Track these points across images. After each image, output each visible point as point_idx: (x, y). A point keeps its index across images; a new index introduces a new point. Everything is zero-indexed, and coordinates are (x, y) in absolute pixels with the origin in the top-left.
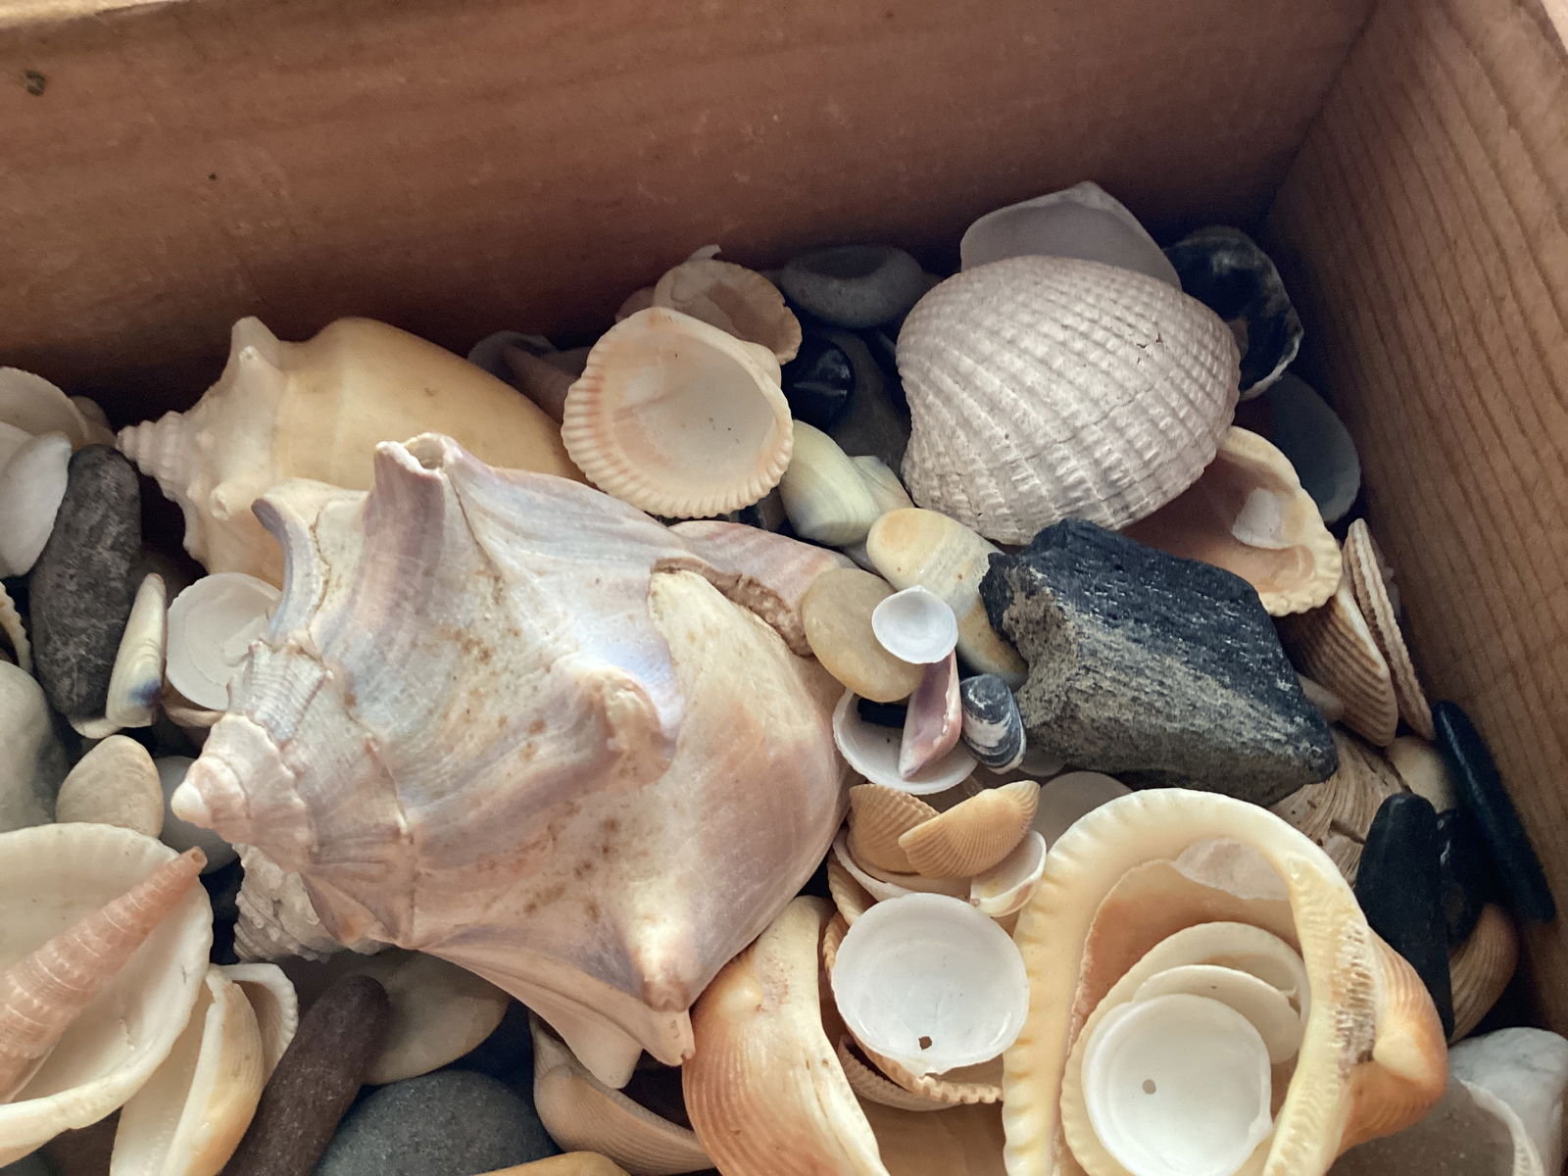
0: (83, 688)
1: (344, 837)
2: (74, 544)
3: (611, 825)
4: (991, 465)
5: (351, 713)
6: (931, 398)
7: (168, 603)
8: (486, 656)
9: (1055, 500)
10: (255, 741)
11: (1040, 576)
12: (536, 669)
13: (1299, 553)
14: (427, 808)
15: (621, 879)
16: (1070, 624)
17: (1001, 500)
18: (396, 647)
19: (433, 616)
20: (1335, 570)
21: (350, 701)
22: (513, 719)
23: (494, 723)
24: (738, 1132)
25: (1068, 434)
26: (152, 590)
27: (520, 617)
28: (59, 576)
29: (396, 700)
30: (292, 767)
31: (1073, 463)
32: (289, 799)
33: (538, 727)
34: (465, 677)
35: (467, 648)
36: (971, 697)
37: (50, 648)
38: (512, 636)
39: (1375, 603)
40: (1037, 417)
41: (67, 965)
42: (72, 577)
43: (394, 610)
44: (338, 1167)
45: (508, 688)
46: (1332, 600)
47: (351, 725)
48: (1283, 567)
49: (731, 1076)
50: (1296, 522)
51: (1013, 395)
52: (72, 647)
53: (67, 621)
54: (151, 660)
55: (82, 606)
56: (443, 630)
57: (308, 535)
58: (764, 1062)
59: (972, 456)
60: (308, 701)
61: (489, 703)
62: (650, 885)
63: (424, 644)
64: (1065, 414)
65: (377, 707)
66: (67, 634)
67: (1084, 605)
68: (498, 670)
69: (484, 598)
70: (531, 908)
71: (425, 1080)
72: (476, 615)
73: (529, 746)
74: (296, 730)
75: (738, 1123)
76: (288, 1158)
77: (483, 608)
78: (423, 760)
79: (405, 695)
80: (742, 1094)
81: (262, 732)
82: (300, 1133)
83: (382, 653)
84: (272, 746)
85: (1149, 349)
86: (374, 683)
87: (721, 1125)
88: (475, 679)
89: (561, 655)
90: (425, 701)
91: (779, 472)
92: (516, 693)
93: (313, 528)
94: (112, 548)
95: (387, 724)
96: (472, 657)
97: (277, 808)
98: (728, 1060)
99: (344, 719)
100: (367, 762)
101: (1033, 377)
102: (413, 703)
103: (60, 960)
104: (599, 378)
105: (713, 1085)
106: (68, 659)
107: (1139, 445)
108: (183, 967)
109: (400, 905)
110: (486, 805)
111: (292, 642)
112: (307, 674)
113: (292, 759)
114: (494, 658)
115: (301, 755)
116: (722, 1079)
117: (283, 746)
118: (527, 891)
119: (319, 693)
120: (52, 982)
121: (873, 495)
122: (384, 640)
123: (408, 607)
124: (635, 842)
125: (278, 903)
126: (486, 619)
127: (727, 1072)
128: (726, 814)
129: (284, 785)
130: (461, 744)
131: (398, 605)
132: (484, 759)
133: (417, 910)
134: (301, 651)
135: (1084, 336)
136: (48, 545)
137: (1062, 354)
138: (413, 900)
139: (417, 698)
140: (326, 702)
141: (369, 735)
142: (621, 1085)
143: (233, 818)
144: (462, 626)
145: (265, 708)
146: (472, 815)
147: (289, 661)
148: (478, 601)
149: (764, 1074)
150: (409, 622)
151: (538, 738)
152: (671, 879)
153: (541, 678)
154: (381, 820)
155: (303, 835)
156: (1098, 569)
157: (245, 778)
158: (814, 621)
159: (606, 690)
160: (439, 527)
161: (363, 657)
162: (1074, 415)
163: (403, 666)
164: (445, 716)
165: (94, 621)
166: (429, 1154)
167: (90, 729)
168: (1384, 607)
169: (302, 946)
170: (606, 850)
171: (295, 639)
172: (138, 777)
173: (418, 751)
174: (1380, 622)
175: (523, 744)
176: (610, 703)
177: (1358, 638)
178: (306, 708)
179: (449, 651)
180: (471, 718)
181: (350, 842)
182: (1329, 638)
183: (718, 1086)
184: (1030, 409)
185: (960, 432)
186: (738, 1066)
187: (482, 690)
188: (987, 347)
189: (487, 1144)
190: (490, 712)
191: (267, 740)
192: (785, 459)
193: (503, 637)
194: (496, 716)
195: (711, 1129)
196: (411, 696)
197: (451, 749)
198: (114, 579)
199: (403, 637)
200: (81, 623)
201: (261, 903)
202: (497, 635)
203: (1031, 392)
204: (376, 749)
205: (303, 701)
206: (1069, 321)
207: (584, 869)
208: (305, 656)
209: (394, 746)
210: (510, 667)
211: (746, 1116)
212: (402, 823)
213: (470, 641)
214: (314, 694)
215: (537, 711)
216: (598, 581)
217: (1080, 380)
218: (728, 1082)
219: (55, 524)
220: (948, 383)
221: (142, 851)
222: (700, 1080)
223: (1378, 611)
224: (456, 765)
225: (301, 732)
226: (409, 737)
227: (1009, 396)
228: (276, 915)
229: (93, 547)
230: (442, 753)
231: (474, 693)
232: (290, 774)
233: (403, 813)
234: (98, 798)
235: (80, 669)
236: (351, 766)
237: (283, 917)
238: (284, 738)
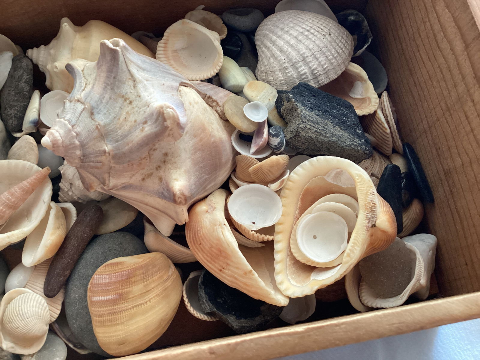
0: (16, 123)
1: (90, 154)
2: (14, 81)
3: (166, 154)
4: (280, 68)
5: (93, 118)
6: (264, 49)
7: (41, 98)
8: (131, 103)
9: (298, 78)
10: (65, 125)
11: (291, 96)
12: (145, 106)
13: (367, 99)
14: (114, 145)
15: (168, 170)
16: (299, 109)
17: (283, 78)
18: (105, 99)
19: (116, 90)
20: (377, 103)
21: (92, 114)
22: (138, 121)
23: (133, 122)
24: (200, 244)
25: (302, 59)
26: (36, 95)
27: (141, 92)
28: (9, 90)
29: (105, 114)
30: (75, 132)
31: (303, 67)
32: (75, 141)
33: (145, 122)
34: (125, 108)
35: (125, 100)
36: (271, 131)
37: (6, 111)
38: (138, 97)
39: (387, 112)
40: (294, 54)
41: (10, 198)
42: (13, 91)
43: (105, 89)
44: (87, 255)
45: (137, 112)
46: (375, 112)
47: (93, 121)
48: (363, 103)
49: (199, 229)
50: (367, 90)
51: (287, 47)
52: (13, 111)
53: (11, 103)
54: (35, 113)
55: (16, 99)
56: (118, 95)
57: (81, 72)
58: (208, 225)
59: (275, 65)
60: (80, 114)
61: (131, 116)
62: (177, 171)
63: (113, 98)
64: (301, 53)
65: (100, 115)
66: (11, 107)
67: (303, 104)
68: (134, 107)
69: (131, 86)
70: (143, 179)
71: (113, 233)
72: (129, 91)
73: (143, 128)
74: (77, 122)
75: (200, 241)
76: (73, 252)
77: (130, 89)
78: (113, 131)
79: (108, 113)
80: (201, 233)
81: (67, 123)
82: (76, 245)
83: (101, 101)
84: (70, 126)
85: (327, 36)
86: (99, 109)
87: (195, 242)
88: (128, 109)
89: (152, 103)
90: (113, 115)
91: (219, 68)
92: (139, 113)
93: (83, 71)
94: (25, 82)
95: (103, 120)
96: (127, 103)
97: (70, 144)
98: (198, 225)
99: (90, 119)
100: (97, 131)
101: (293, 42)
102: (110, 115)
103: (8, 196)
104: (167, 40)
105: (194, 231)
106: (11, 114)
107: (322, 63)
108: (44, 200)
109: (106, 176)
110: (130, 145)
111: (76, 98)
112: (80, 107)
113: (76, 130)
114: (133, 103)
115: (78, 129)
116: (196, 229)
117: (73, 126)
118: (142, 174)
119: (83, 112)
120: (6, 202)
122: (101, 98)
123: (109, 87)
124: (173, 159)
125: (71, 184)
126: (131, 92)
127: (198, 228)
128: (198, 155)
129: (73, 137)
130: (123, 127)
131: (106, 87)
132: (130, 132)
133: (111, 178)
134: (78, 101)
135: (308, 31)
136: (6, 83)
137: (301, 36)
138: (110, 175)
139: (111, 114)
140: (85, 114)
141: (97, 123)
142: (169, 235)
143: (58, 147)
144: (124, 94)
145: (68, 117)
146: (127, 148)
147: (75, 104)
148: (129, 87)
149: (208, 228)
150: (109, 92)
151: (145, 125)
152: (183, 170)
153: (146, 109)
154: (101, 149)
155: (78, 153)
156: (308, 96)
157: (62, 135)
158: (227, 108)
159: (164, 108)
160: (118, 64)
161: (96, 102)
162: (304, 53)
163: (107, 105)
164: (119, 119)
165: (19, 103)
166: (114, 252)
167: (17, 135)
168: (390, 114)
169: (78, 197)
170: (164, 162)
171: (77, 97)
172: (31, 146)
173: (111, 128)
174: (389, 118)
175: (141, 128)
176: (165, 112)
177: (382, 122)
178: (79, 116)
179: (120, 101)
180: (127, 120)
181: (92, 156)
182: (374, 123)
183: (195, 231)
184: (292, 51)
185: (271, 58)
186: (201, 226)
187: (130, 112)
188: (280, 33)
189: (130, 250)
190: (132, 118)
191: (68, 125)
192: (221, 64)
193: (136, 98)
194: (134, 119)
195: (193, 244)
196: (109, 113)
197: (120, 129)
198: (25, 91)
199: (107, 96)
200: (15, 104)
201: (66, 184)
202: (134, 97)
203: (292, 46)
204: (99, 127)
205: (78, 114)
206: (304, 26)
207: (158, 168)
208: (79, 102)
209: (104, 126)
210: (138, 106)
211: (202, 239)
212: (107, 149)
213: (126, 98)
214: (82, 112)
215: (145, 118)
216: (163, 84)
217: (306, 43)
218: (198, 230)
219: (8, 76)
220: (269, 44)
221: (32, 168)
222: (190, 230)
223: (388, 115)
224: (122, 133)
225: (78, 123)
226: (109, 124)
227: (286, 47)
228: (71, 188)
229: (19, 82)
230: (118, 129)
231: (127, 113)
232: (75, 134)
233: (107, 146)
234: (20, 154)
235: (15, 117)
236: (92, 133)
237: (73, 188)
238: (73, 124)
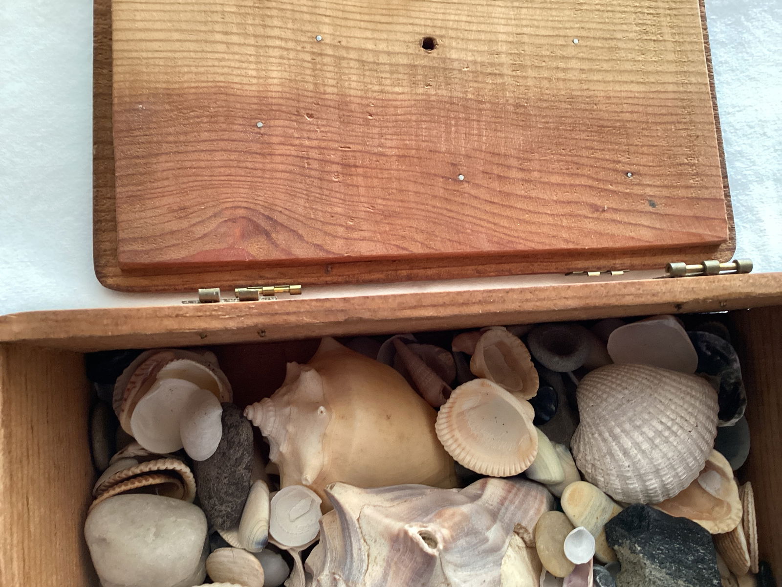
2: (228, 464)
4: (619, 473)
6: (596, 435)
9: (642, 492)
11: (639, 548)
13: (725, 505)
16: (647, 570)
17: (619, 487)
20: (739, 517)
25: (654, 470)
26: (261, 491)
28: (218, 473)
31: (653, 481)
36: (598, 581)
37: (211, 502)
39: (751, 532)
40: (644, 462)
42: (225, 478)
46: (736, 529)
48: (717, 506)
50: (728, 491)
51: (636, 452)
52: (224, 507)
53: (223, 496)
55: (230, 491)
57: (356, 522)
59: (611, 468)
64: (656, 463)
66: (222, 502)
67: (652, 557)
85: (692, 433)
91: (529, 464)
93: (358, 520)
101: (645, 446)
106: (222, 511)
107: (680, 474)
121: (562, 466)
135: (669, 428)
137: (659, 436)
156: (660, 541)
160: (432, 571)
162: (659, 465)
165: (235, 498)
168: (754, 535)
174: (751, 540)
177: (741, 547)
182: (729, 539)
184: (641, 459)
185: (607, 456)
188: (627, 426)
192: (532, 459)
203: (643, 452)
206: (664, 420)
217: (664, 450)
220: (607, 435)
227: (633, 452)
235: (228, 517)
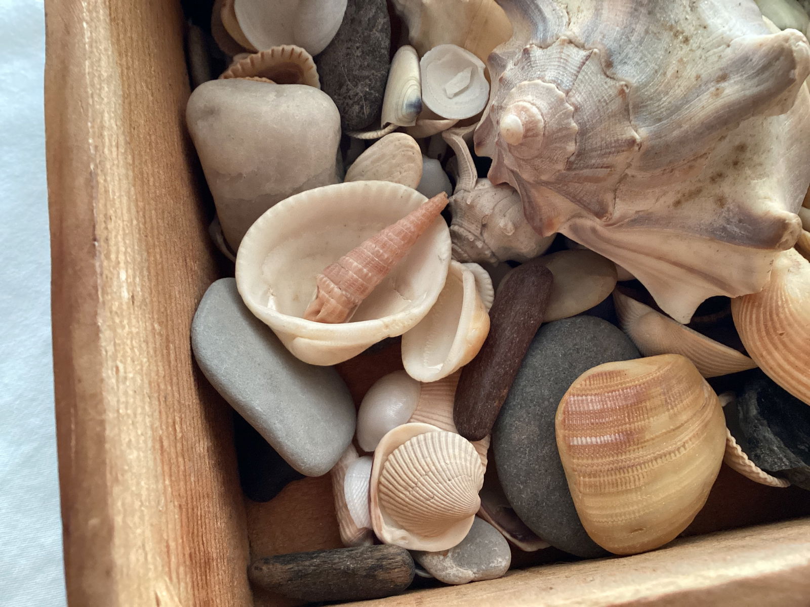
0: (367, 110)
1: (593, 150)
2: (360, 29)
3: (742, 148)
5: (608, 73)
7: (419, 59)
8: (686, 40)
10: (549, 90)
12: (719, 46)
14: (652, 128)
15: (746, 179)
18: (636, 34)
19: (658, 15)
21: (609, 65)
22: (704, 76)
23: (693, 79)
24: (781, 334)
27: (707, 18)
28: (348, 48)
29: (637, 64)
30: (573, 104)
32: (570, 124)
33: (723, 78)
34: (675, 52)
35: (676, 35)
37: (344, 90)
38: (702, 29)
41: (381, 251)
42: (358, 48)
43: (634, 13)
44: (535, 360)
45: (701, 58)
47: (608, 80)
49: (780, 303)
52: (360, 87)
53: (356, 73)
54: (416, 87)
55: (366, 63)
56: (662, 25)
58: (799, 296)
60: (580, 68)
61: (689, 67)
62: (764, 182)
63: (653, 32)
65: (626, 67)
66: (356, 80)
68: (694, 48)
69: (685, 7)
70: (678, 203)
71: (574, 319)
72: (681, 17)
73: (718, 89)
74: (573, 84)
75: (783, 329)
76: (512, 352)
77: (684, 13)
78: (652, 99)
79: (642, 61)
80: (787, 312)
81: (553, 86)
82: (518, 339)
83: (627, 37)
84: (561, 93)
86: (624, 54)
87: (772, 331)
88: (681, 53)
89: (736, 37)
90: (653, 65)
92: (706, 60)
94: (381, 31)
95: (634, 76)
96: (679, 40)
97: (560, 130)
98: (777, 295)
99: (603, 77)
100: (619, 100)
102: (647, 65)
103: (377, 249)
105: (768, 309)
106: (357, 94)
108: (439, 256)
109: (609, 197)
110: (685, 127)
111: (563, 37)
112: (578, 55)
113: (573, 100)
114: (691, 41)
115: (578, 98)
116: (774, 305)
117: (567, 93)
118: (679, 192)
119: (587, 62)
120: (373, 260)
122: (627, 33)
123: (643, 10)
124: (755, 157)
125: (484, 226)
126: (686, 19)
127: (777, 302)
128: (795, 150)
129: (567, 115)
130: (672, 91)
131: (636, 10)
132: (686, 100)
133: (617, 200)
134: (570, 42)
136: (338, 34)
138: (615, 195)
139: (649, 64)
140: (592, 67)
141: (623, 83)
142: (688, 321)
143: (536, 135)
144: (673, 22)
145: (550, 74)
146: (676, 133)
147: (563, 49)
148: (682, 8)
149: (801, 301)
150: (643, 19)
151: (723, 85)
152: (775, 179)
153: (723, 51)
154: (620, 137)
155: (572, 147)
157: (545, 111)
159: (792, 41)
161: (615, 40)
163: (640, 44)
164: (665, 74)
165: (373, 71)
166: (585, 354)
167: (369, 135)
170: (736, 163)
171: (565, 35)
172: (411, 153)
173: (649, 93)
175: (713, 89)
176: (794, 48)
178: (579, 72)
179: (666, 36)
180: (679, 76)
181: (594, 154)
183: (771, 307)
186: (783, 297)
187: (685, 60)
189: (614, 351)
190: (690, 72)
191: (557, 90)
193: (696, 29)
194: (694, 74)
195: (764, 333)
196: (645, 61)
197: (667, 93)
198: (383, 48)
199: (640, 28)
200: (365, 73)
201: (473, 228)
202: (693, 29)
204: (627, 91)
205: (576, 68)
207: (718, 177)
208: (572, 45)
209: (637, 89)
210: (702, 46)
211: (790, 325)
212: (637, 136)
213: (678, 31)
214: (584, 63)
215: (721, 69)
218: (777, 305)
219: (343, 20)
221: (410, 196)
222: (759, 306)
224: (670, 102)
225: (576, 85)
226: (645, 85)
228: (481, 234)
229: (371, 31)
230: (662, 96)
231: (681, 61)
232: (571, 108)
233: (636, 131)
234: (377, 171)
235: (366, 99)
236: (607, 104)
237: (485, 235)
238: (567, 88)
